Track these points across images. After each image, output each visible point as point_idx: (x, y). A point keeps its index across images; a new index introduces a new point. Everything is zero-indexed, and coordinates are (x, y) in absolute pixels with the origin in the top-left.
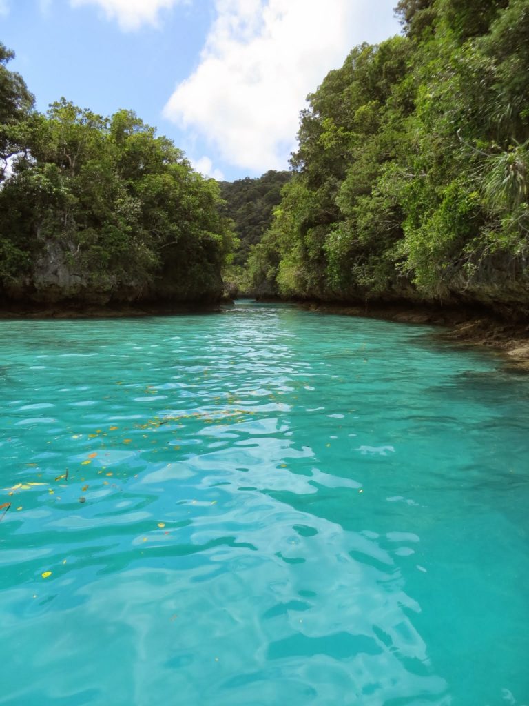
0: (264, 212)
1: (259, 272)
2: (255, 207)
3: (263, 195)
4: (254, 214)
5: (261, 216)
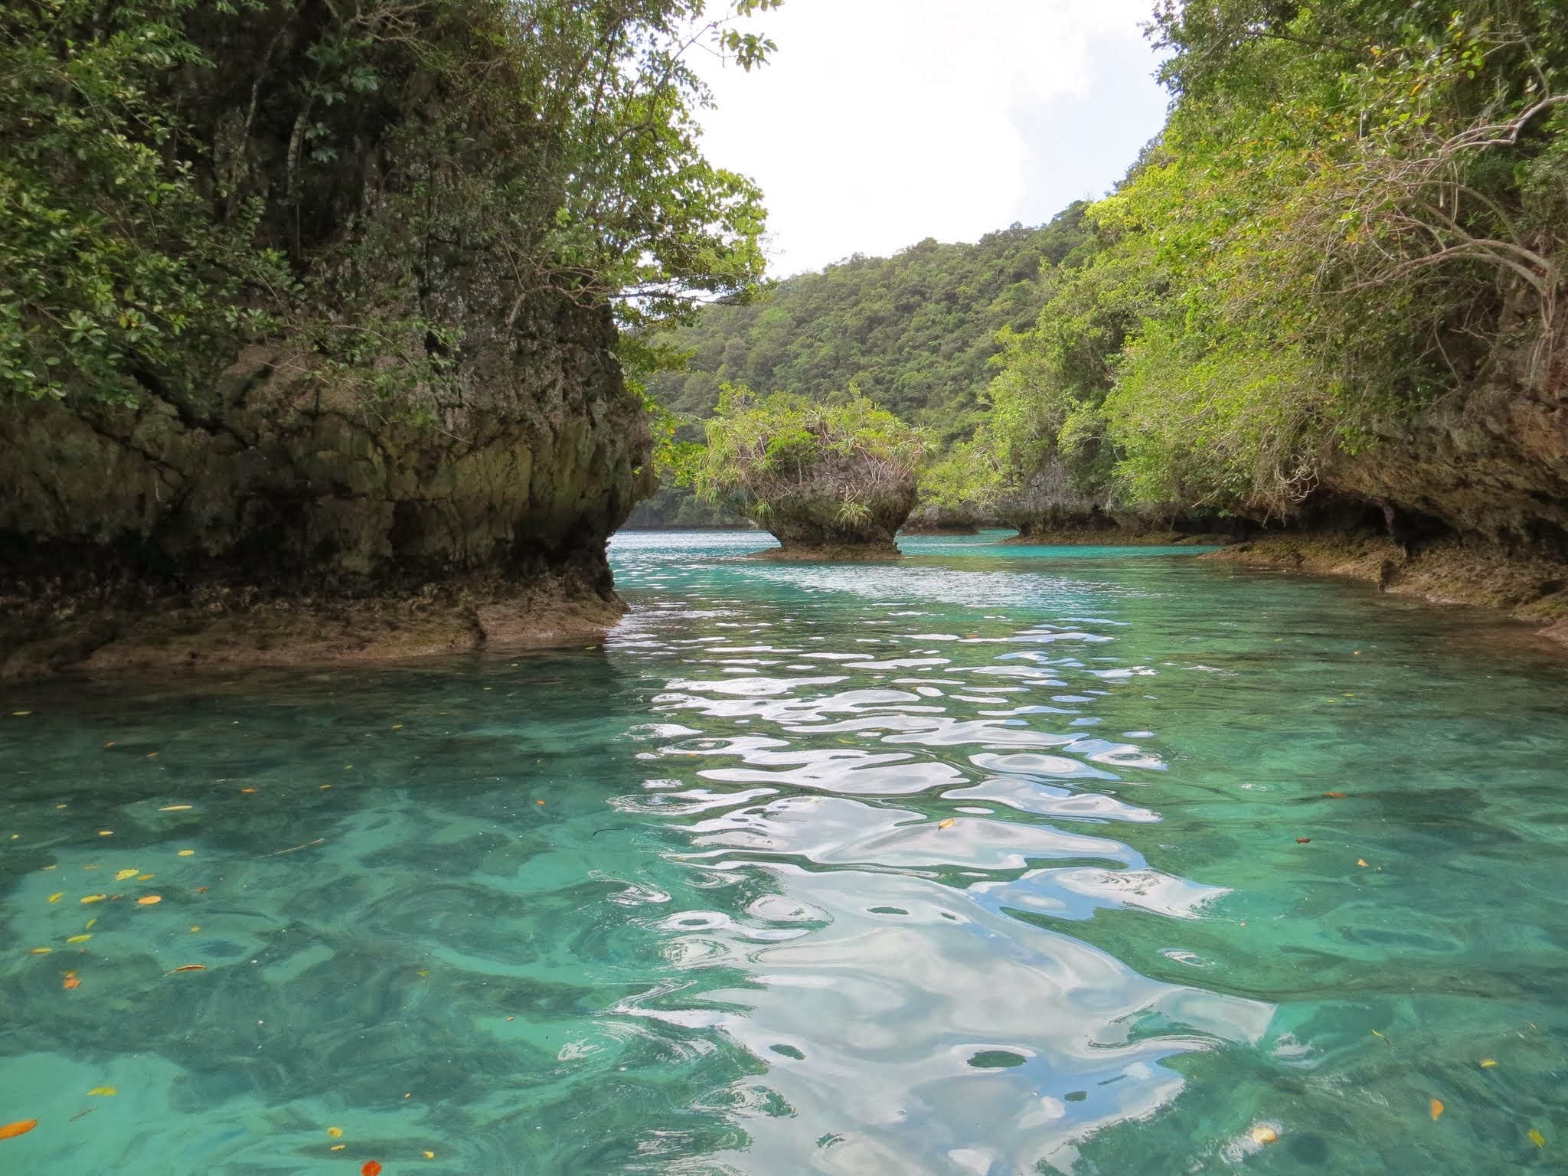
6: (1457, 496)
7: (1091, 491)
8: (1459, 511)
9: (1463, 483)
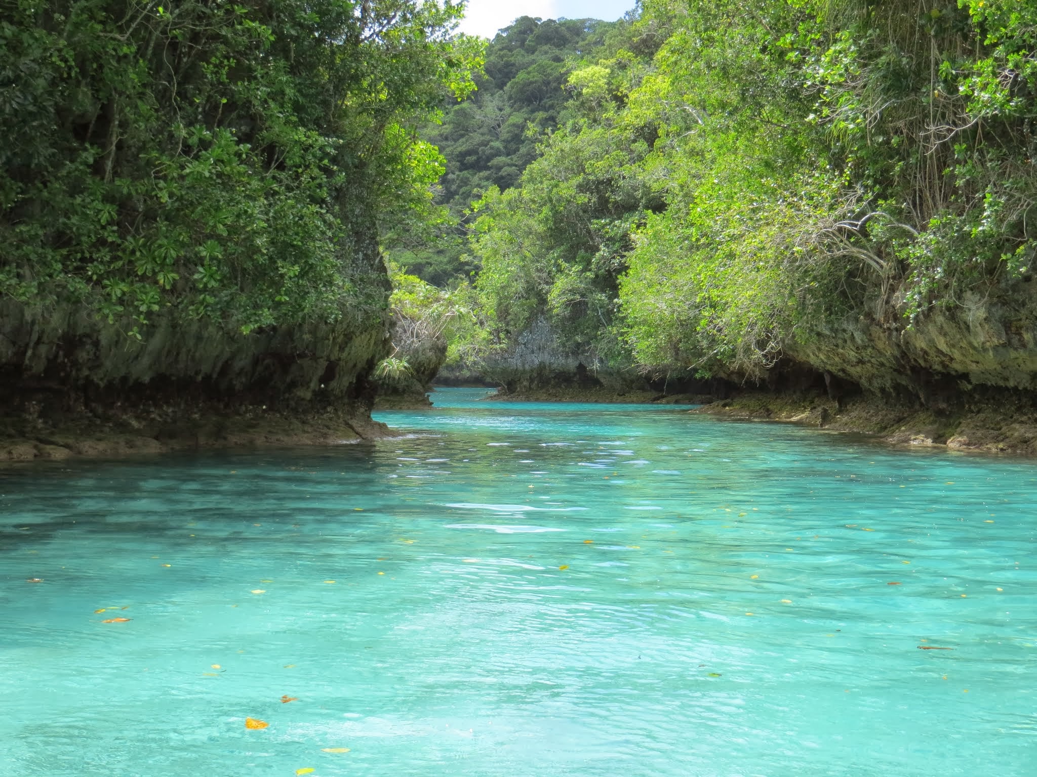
0: (504, 132)
1: (519, 286)
2: (478, 117)
3: (501, 86)
4: (477, 138)
5: (497, 144)
6: (858, 369)
7: (577, 350)
8: (860, 377)
9: (861, 362)
